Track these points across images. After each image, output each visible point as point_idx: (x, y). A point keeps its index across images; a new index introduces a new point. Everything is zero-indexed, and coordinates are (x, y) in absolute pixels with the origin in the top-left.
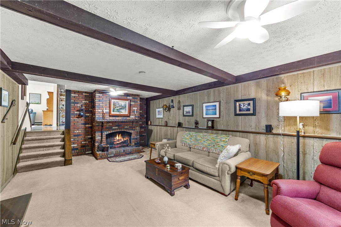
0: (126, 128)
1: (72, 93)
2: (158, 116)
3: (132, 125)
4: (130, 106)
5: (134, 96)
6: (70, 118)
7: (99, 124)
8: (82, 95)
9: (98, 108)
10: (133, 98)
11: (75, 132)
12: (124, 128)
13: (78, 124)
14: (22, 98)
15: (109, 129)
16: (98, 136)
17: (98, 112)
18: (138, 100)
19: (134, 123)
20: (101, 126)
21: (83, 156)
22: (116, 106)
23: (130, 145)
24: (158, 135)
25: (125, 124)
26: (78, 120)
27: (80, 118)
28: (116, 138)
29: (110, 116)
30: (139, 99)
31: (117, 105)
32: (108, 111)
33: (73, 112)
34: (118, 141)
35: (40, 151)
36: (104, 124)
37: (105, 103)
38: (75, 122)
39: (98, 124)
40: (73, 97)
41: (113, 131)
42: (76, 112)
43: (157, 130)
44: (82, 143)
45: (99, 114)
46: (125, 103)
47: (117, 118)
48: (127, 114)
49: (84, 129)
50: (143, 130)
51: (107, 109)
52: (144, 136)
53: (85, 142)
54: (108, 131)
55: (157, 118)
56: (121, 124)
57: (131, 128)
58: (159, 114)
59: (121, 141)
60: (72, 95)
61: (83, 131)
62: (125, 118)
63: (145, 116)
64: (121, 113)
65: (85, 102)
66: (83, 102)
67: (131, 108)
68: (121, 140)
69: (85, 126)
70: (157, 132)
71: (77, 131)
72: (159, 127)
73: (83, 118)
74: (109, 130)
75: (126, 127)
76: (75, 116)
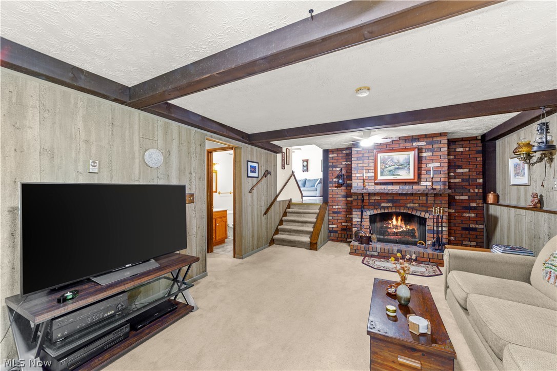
0: (411, 207)
1: (330, 153)
2: (513, 180)
3: (425, 202)
4: (420, 160)
5: (430, 137)
6: (328, 188)
7: (357, 196)
8: (342, 153)
9: (356, 172)
10: (427, 143)
11: (334, 207)
12: (405, 207)
13: (337, 196)
14: (283, 167)
15: (374, 206)
16: (356, 216)
17: (356, 178)
18: (441, 145)
19: (429, 198)
20: (361, 201)
21: (341, 244)
22: (386, 164)
23: (420, 243)
24: (513, 234)
25: (407, 197)
26: (337, 191)
27: (340, 187)
28: (392, 222)
29: (376, 184)
30: (446, 141)
31: (389, 163)
32: (373, 174)
33: (331, 180)
34: (396, 229)
35: (295, 226)
36: (365, 198)
37: (367, 161)
38: (334, 193)
39: (356, 198)
40: (332, 159)
41: (383, 211)
42: (334, 180)
43: (509, 218)
44: (343, 224)
45: (357, 181)
46: (406, 156)
47: (390, 187)
48: (413, 178)
49: (345, 204)
50: (473, 215)
51: (371, 171)
52: (475, 229)
53: (346, 224)
54: (373, 209)
55: (513, 186)
56: (399, 198)
57: (424, 209)
58: (517, 174)
59: (401, 230)
60: (330, 156)
61: (344, 207)
62: (407, 187)
63: (481, 180)
64: (398, 177)
65: (346, 164)
66: (344, 163)
67: (423, 165)
68: (402, 227)
69: (346, 200)
70: (509, 223)
71: (337, 207)
72: (513, 209)
73: (343, 188)
74: (375, 209)
75: (411, 205)
76: (334, 185)
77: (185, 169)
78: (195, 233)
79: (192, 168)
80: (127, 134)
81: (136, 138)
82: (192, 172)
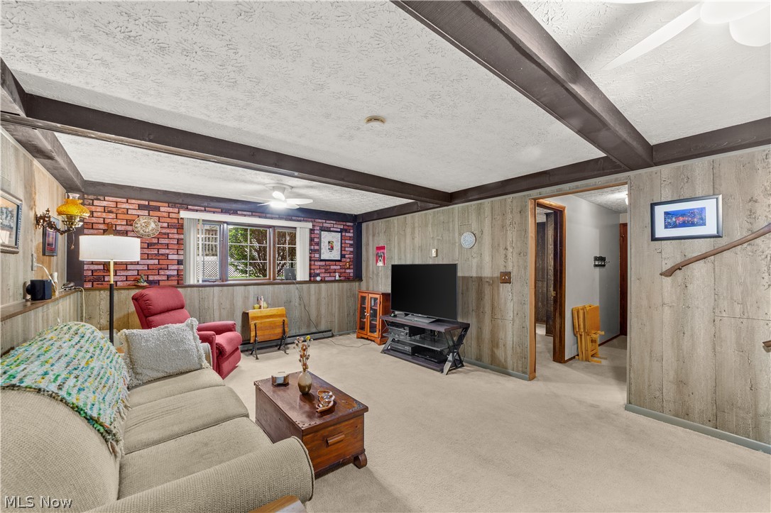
77: (499, 245)
78: (511, 318)
79: (508, 243)
80: (451, 226)
81: (457, 226)
82: (509, 248)
